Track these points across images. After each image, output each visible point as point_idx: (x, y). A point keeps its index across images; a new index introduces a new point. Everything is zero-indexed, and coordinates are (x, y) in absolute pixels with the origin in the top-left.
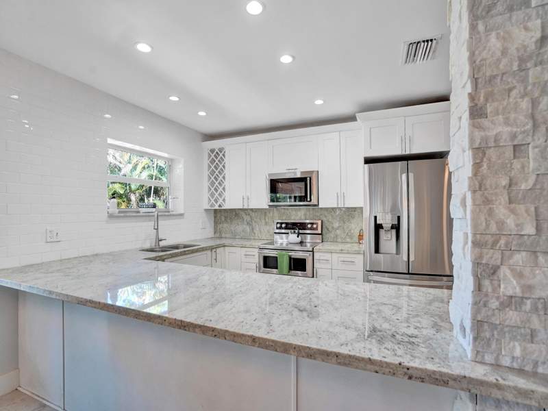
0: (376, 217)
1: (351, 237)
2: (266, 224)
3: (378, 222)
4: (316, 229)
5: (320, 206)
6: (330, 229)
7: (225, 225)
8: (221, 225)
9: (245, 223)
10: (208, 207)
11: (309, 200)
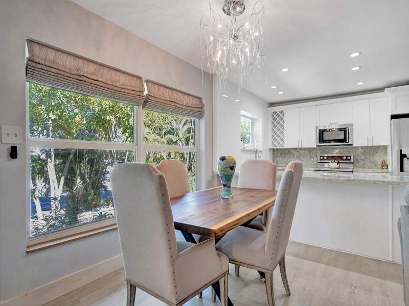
0: (401, 151)
1: (376, 165)
2: (311, 157)
3: (403, 153)
4: (350, 160)
5: (354, 145)
6: (359, 160)
7: (280, 159)
8: (278, 159)
9: (296, 157)
10: (272, 147)
11: (347, 141)
